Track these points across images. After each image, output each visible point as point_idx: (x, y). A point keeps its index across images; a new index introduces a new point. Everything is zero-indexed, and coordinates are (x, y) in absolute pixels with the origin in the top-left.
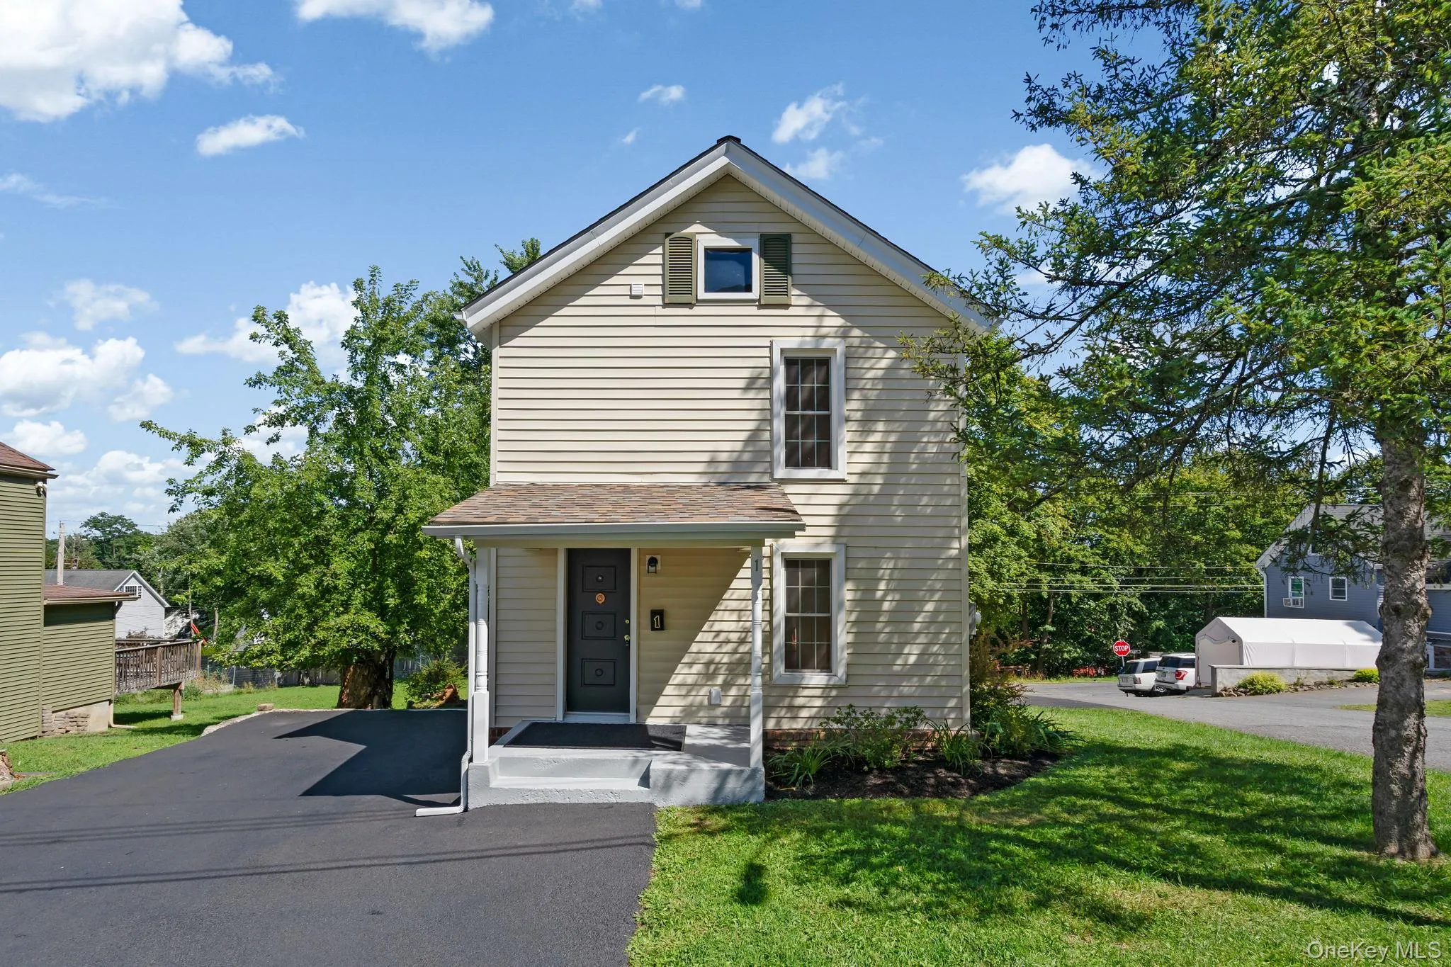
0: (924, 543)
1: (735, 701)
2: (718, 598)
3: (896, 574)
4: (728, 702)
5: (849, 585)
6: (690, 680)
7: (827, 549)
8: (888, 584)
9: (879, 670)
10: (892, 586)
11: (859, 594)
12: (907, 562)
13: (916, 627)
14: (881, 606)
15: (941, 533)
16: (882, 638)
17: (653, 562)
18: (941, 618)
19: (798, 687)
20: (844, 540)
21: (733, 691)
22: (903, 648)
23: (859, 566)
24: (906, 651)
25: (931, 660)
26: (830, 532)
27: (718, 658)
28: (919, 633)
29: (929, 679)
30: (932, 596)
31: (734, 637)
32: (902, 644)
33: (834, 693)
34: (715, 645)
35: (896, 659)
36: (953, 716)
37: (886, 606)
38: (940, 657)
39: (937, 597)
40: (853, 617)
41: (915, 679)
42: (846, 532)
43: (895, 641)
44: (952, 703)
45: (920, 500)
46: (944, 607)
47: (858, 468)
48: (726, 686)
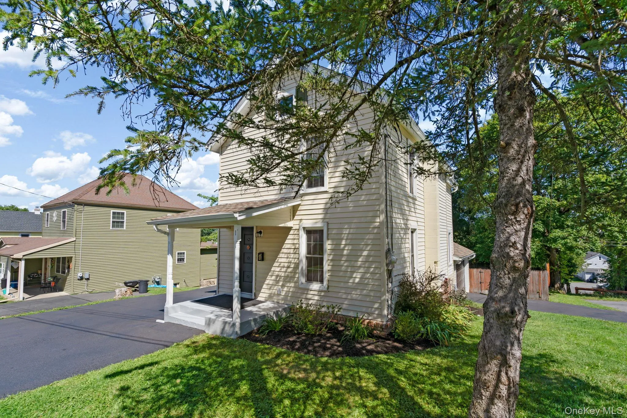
0: (363, 220)
1: (286, 293)
2: (281, 248)
3: (350, 236)
4: (283, 293)
5: (329, 242)
6: (271, 282)
7: (319, 225)
8: (346, 241)
9: (342, 285)
10: (348, 242)
11: (334, 246)
12: (355, 230)
13: (359, 263)
14: (343, 252)
15: (371, 214)
16: (343, 268)
17: (260, 232)
18: (371, 259)
19: (308, 290)
20: (327, 220)
21: (285, 289)
22: (353, 274)
23: (333, 233)
24: (354, 276)
25: (366, 282)
26: (321, 216)
27: (280, 274)
28: (360, 267)
29: (365, 291)
30: (366, 247)
31: (286, 265)
32: (353, 272)
33: (323, 294)
34: (279, 268)
35: (349, 280)
36: (376, 312)
37: (345, 252)
38: (370, 280)
39: (369, 248)
40: (331, 257)
41: (359, 291)
42: (328, 216)
43: (349, 270)
44: (376, 306)
45: (361, 198)
46: (372, 253)
47: (333, 185)
48: (283, 286)
